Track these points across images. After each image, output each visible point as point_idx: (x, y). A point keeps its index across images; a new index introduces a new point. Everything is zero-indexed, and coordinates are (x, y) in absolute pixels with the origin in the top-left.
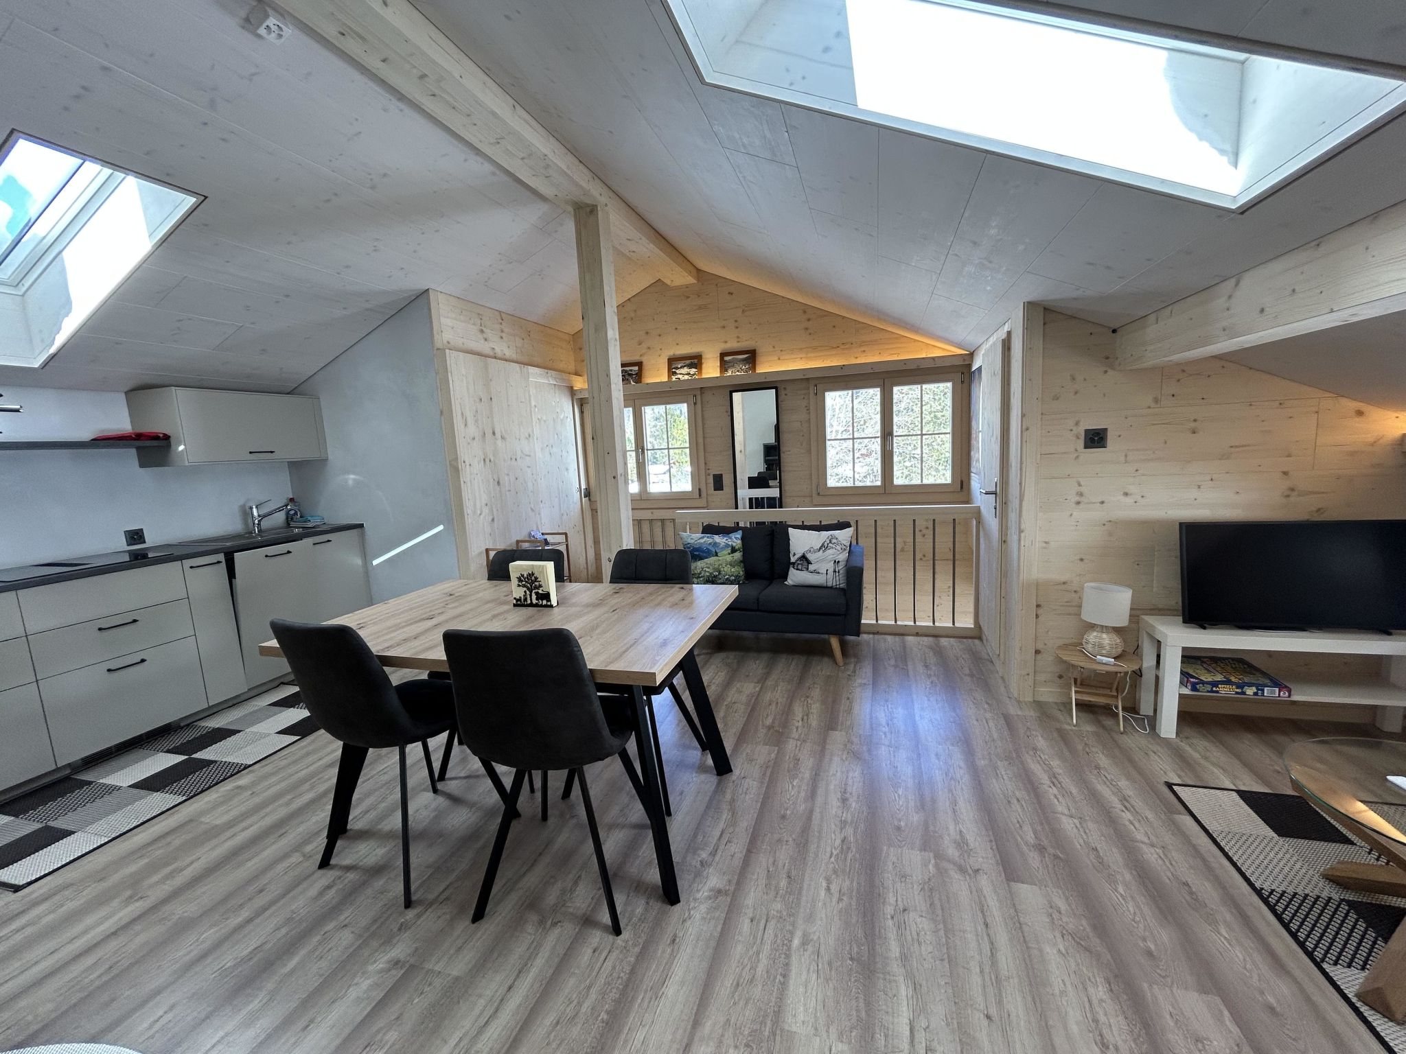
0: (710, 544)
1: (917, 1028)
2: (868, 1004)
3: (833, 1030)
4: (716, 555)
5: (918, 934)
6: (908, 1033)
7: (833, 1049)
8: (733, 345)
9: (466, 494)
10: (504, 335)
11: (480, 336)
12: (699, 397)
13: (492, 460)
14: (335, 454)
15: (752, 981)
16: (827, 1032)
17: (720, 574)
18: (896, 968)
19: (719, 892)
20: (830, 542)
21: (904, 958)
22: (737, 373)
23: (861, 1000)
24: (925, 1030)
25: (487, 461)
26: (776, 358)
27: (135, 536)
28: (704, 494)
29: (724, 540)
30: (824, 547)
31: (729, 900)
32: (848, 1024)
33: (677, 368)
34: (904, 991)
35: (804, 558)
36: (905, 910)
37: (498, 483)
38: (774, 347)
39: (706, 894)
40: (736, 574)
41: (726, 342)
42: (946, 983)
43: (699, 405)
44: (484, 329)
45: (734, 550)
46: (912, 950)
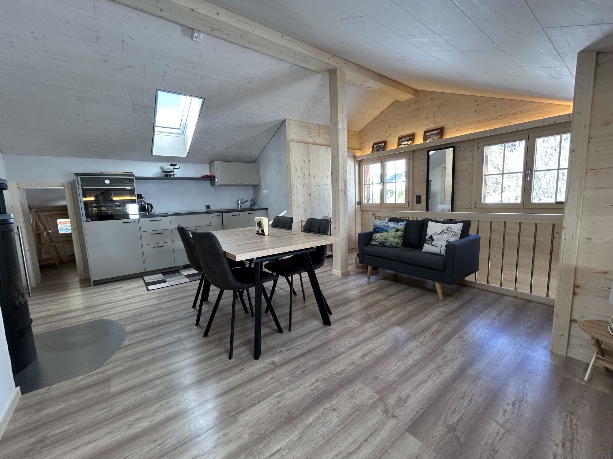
0: (385, 226)
1: (279, 452)
2: (274, 431)
3: (251, 430)
4: (387, 231)
5: (327, 422)
6: (274, 451)
7: (243, 435)
8: (432, 126)
9: (294, 198)
10: (320, 135)
11: (309, 136)
12: (412, 156)
13: (308, 186)
14: (263, 184)
15: (247, 396)
16: (248, 429)
17: (387, 240)
18: (300, 428)
19: (274, 363)
20: (447, 230)
21: (310, 426)
22: (432, 141)
23: (273, 428)
24: (282, 456)
25: (305, 186)
26: (456, 130)
27: (208, 207)
28: (411, 205)
29: (393, 225)
30: (443, 233)
31: (273, 367)
32: (258, 431)
33: (402, 142)
34: (293, 436)
35: (431, 237)
36: (334, 410)
37: (310, 195)
38: (455, 124)
39: (269, 361)
40: (396, 242)
41: (428, 125)
42: (314, 447)
43: (411, 160)
44: (311, 133)
45: (397, 230)
46: (317, 426)
